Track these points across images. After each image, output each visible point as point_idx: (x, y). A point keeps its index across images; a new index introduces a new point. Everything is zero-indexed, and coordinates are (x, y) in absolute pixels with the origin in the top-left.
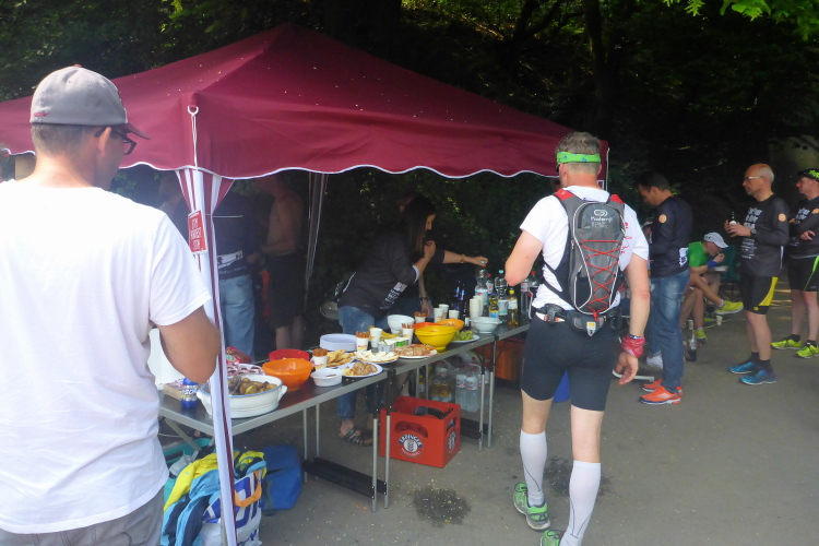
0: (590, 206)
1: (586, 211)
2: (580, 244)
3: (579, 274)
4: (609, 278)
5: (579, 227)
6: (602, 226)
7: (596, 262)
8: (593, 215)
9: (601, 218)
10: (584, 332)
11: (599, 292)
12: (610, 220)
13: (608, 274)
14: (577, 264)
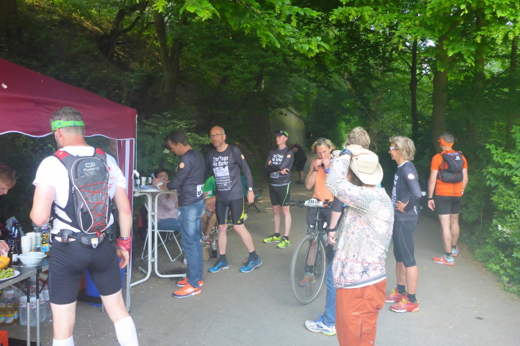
0: (81, 161)
1: (79, 165)
2: (79, 189)
3: (82, 210)
4: (104, 208)
5: (77, 177)
6: (93, 174)
7: (93, 199)
8: (85, 167)
9: (90, 169)
10: (90, 246)
11: (98, 219)
12: (98, 168)
13: (102, 206)
14: (79, 203)
